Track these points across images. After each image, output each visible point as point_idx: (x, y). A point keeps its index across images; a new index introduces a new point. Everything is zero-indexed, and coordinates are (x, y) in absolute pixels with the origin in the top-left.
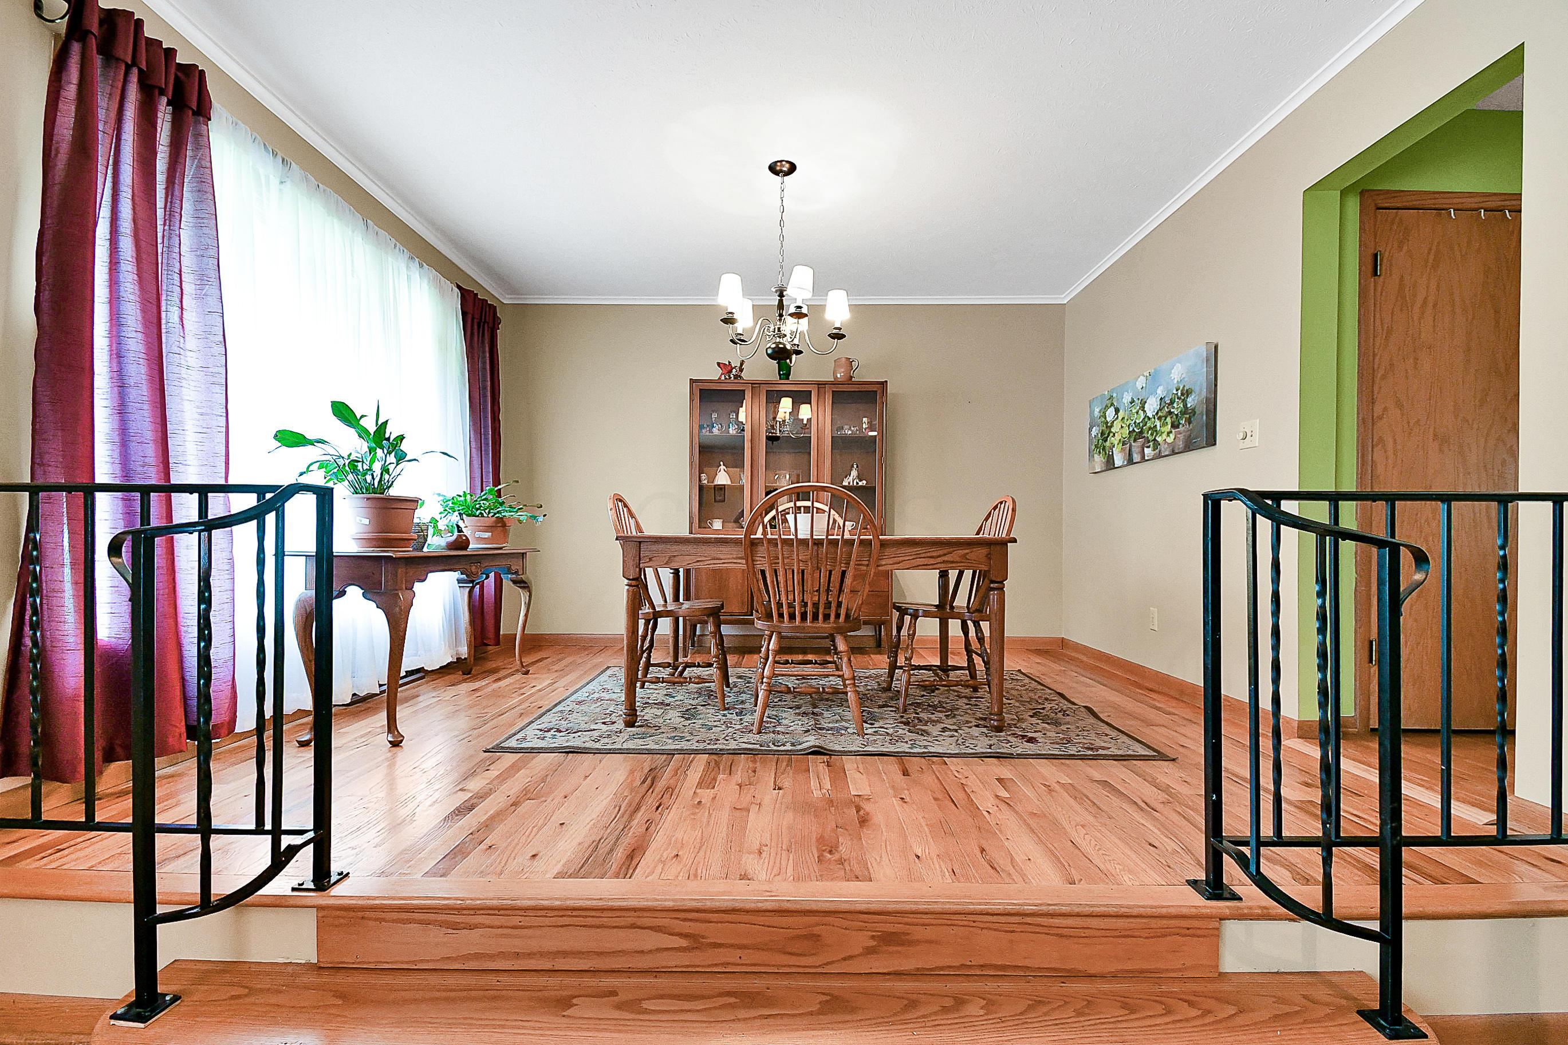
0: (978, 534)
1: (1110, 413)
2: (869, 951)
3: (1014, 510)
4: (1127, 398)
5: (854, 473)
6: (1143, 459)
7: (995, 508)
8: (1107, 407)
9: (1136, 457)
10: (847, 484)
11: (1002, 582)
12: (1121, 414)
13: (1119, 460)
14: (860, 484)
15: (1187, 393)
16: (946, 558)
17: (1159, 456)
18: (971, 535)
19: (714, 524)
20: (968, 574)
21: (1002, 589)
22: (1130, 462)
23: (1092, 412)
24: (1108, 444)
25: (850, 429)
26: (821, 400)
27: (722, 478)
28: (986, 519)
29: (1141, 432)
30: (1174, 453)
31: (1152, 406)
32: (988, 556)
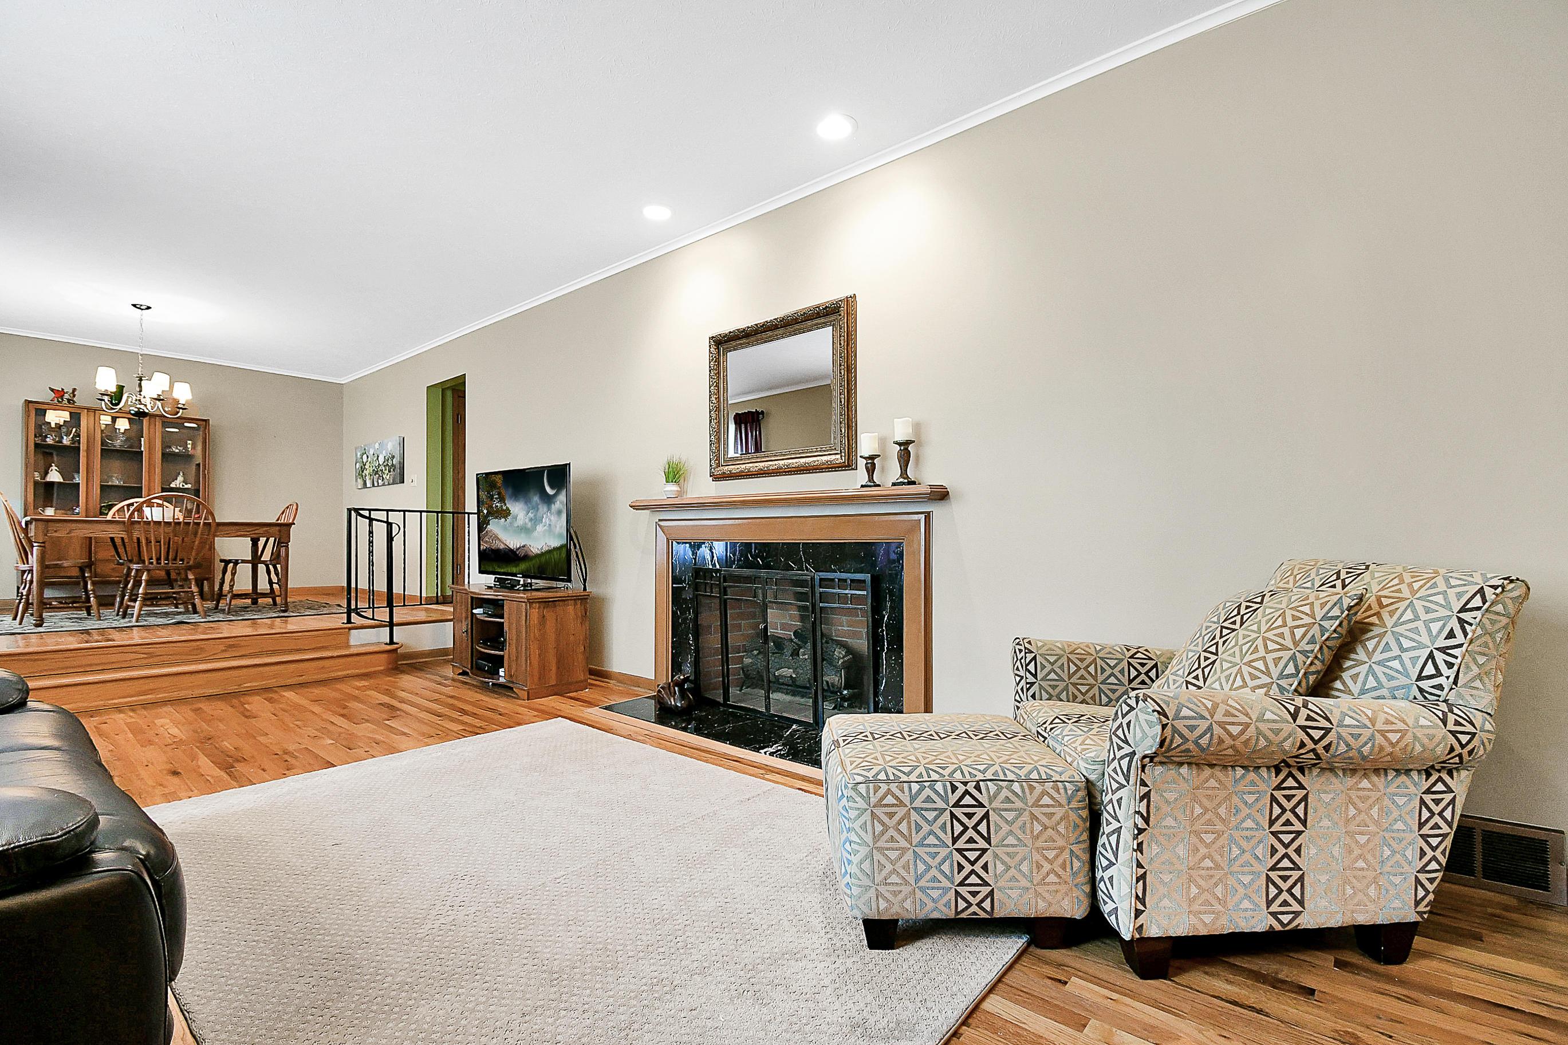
0: (278, 520)
1: (365, 457)
2: (223, 651)
3: (297, 509)
4: (371, 453)
5: (180, 478)
6: (378, 486)
7: (287, 508)
8: (363, 454)
9: (376, 484)
10: (174, 486)
11: (287, 543)
12: (369, 459)
13: (368, 485)
14: (186, 486)
15: (393, 457)
16: (256, 532)
17: (384, 485)
18: (274, 521)
19: (46, 511)
20: (272, 540)
21: (287, 546)
22: (373, 486)
23: (356, 455)
24: (364, 474)
25: (177, 448)
26: (152, 426)
27: (54, 476)
28: (283, 513)
29: (377, 471)
30: (389, 484)
31: (381, 460)
32: (280, 531)
